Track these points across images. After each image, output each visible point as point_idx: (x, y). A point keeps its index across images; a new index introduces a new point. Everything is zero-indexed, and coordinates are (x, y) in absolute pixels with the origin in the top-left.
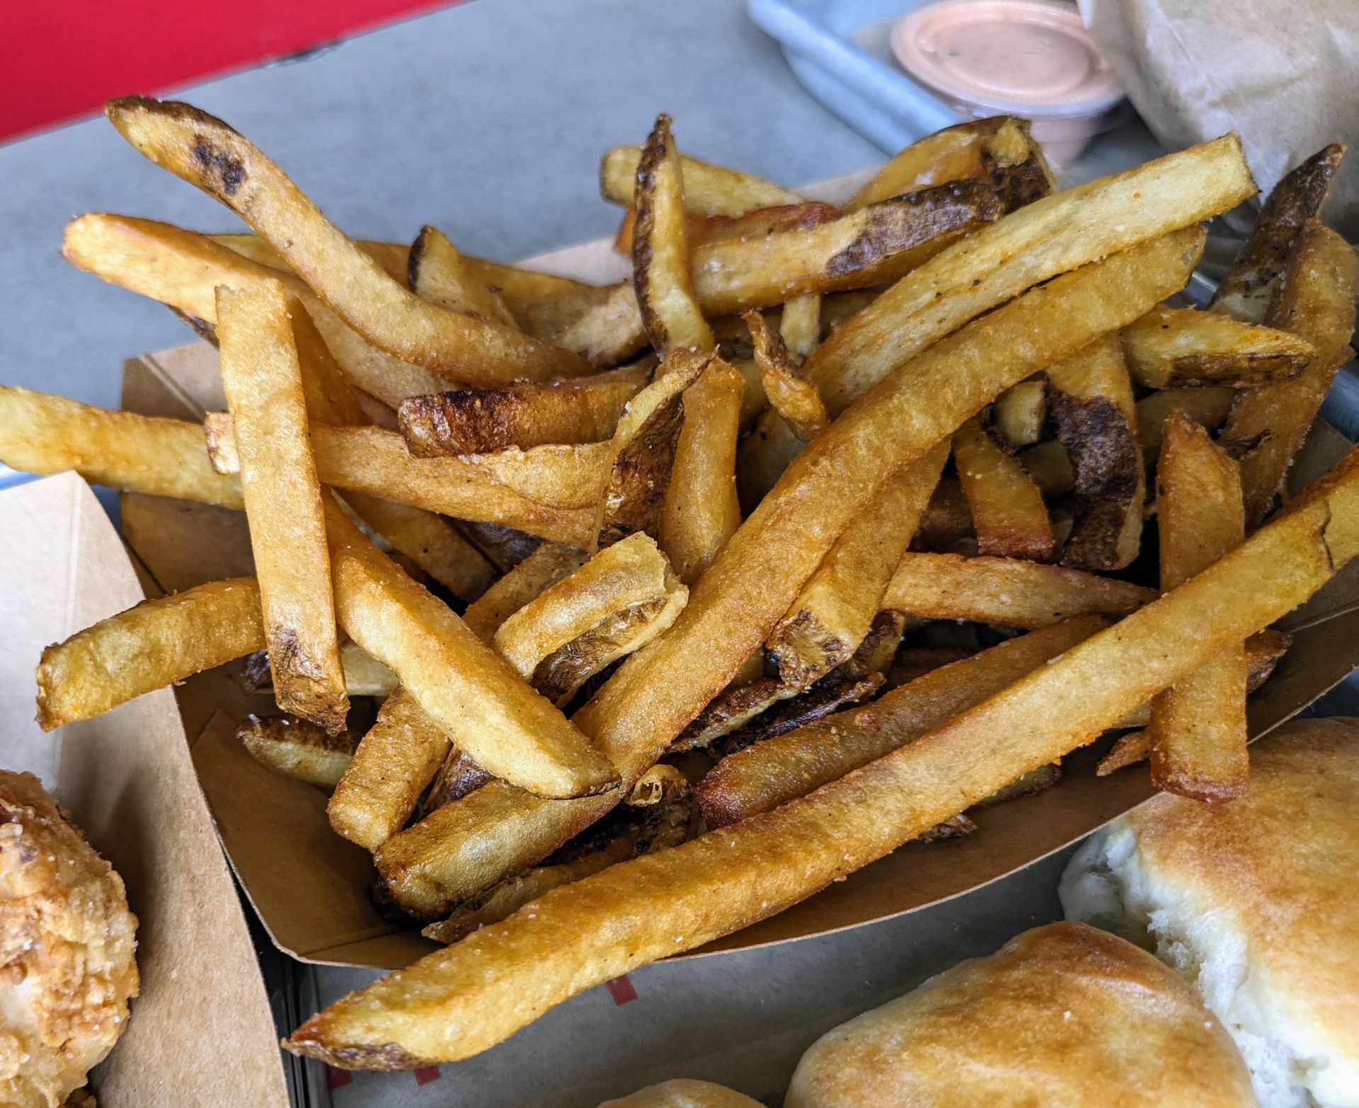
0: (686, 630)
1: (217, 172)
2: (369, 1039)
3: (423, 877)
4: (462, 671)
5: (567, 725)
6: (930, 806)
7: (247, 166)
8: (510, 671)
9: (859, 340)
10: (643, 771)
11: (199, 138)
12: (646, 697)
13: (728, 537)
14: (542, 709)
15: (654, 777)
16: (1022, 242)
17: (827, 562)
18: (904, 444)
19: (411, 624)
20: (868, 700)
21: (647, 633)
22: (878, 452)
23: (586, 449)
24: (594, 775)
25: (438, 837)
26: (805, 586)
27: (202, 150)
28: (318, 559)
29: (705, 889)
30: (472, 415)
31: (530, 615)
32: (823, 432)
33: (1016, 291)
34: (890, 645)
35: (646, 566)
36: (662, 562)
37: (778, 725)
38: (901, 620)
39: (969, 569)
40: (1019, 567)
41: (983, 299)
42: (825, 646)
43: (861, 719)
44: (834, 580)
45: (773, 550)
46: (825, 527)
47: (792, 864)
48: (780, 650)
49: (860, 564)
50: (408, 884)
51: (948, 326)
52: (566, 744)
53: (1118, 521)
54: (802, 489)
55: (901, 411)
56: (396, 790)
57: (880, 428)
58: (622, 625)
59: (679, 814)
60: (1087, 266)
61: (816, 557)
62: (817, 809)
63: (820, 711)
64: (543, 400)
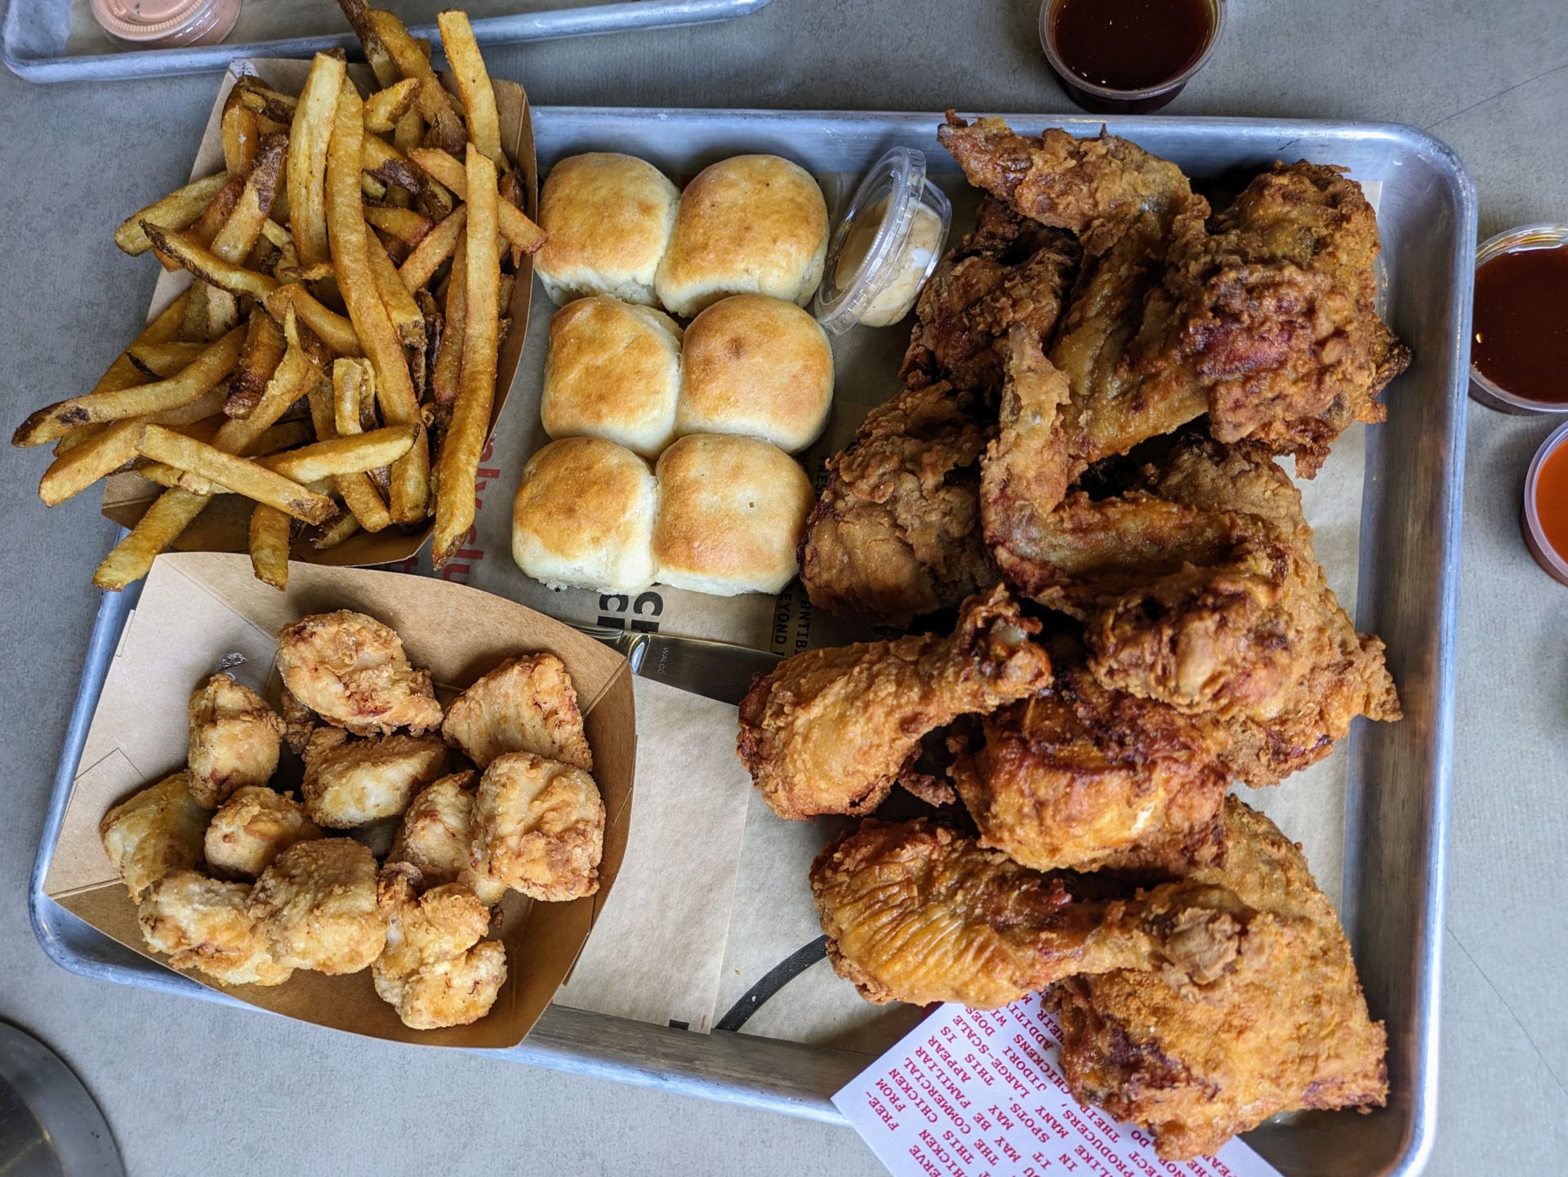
0: (380, 368)
1: (77, 420)
2: (449, 543)
3: (410, 509)
4: (347, 451)
5: (388, 429)
6: (489, 333)
7: (81, 407)
8: (356, 436)
9: (303, 225)
10: (421, 416)
11: (58, 417)
12: (395, 397)
13: (353, 329)
14: (377, 433)
15: (425, 413)
16: (306, 147)
17: (385, 305)
18: (360, 249)
19: (318, 458)
20: (443, 325)
21: (372, 382)
22: (356, 260)
23: (286, 357)
24: (411, 431)
25: (399, 496)
26: (389, 319)
27: (64, 420)
28: (272, 476)
29: (470, 420)
30: (248, 389)
31: (340, 417)
32: (336, 270)
33: (324, 162)
34: (430, 299)
35: (349, 367)
36: (351, 361)
37: (434, 360)
38: (423, 290)
39: (419, 254)
40: (429, 238)
41: (319, 175)
42: (415, 326)
43: (448, 331)
44: (394, 307)
45: (370, 320)
46: (373, 297)
47: (479, 388)
48: (407, 342)
49: (393, 294)
50: (410, 515)
51: (321, 194)
52: (395, 433)
53: (435, 196)
54: (354, 295)
55: (346, 241)
56: (373, 502)
57: (348, 254)
58: (364, 388)
59: (443, 413)
60: (333, 134)
61: (381, 307)
62: (469, 368)
63: (437, 343)
64: (255, 359)
